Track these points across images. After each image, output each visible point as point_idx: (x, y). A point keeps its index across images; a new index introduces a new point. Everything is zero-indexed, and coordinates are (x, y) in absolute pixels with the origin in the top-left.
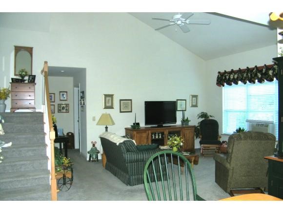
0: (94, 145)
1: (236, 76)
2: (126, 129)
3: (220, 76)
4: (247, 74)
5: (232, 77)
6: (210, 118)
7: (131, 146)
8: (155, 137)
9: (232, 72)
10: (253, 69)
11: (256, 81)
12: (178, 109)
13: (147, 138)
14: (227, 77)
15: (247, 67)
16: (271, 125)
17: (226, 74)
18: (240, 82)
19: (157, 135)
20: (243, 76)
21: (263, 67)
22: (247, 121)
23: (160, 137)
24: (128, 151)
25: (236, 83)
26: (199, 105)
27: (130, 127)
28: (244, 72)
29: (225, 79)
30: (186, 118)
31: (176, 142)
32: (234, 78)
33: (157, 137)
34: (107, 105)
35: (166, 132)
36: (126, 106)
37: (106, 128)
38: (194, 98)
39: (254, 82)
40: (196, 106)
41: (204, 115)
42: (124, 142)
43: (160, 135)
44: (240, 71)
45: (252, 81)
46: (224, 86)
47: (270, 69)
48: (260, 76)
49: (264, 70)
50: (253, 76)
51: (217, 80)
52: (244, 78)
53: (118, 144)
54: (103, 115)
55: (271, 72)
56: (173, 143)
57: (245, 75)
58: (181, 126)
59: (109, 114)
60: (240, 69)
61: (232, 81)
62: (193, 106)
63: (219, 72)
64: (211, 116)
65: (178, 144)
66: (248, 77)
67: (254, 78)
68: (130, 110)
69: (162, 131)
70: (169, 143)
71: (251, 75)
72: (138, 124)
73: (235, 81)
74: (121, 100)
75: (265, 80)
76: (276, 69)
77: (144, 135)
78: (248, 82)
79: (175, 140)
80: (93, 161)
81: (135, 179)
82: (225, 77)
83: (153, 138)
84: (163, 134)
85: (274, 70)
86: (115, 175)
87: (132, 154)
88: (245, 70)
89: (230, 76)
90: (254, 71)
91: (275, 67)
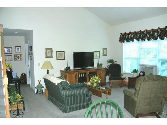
0: (39, 83)
1: (132, 36)
2: (61, 71)
3: (121, 36)
4: (140, 35)
5: (130, 37)
6: (115, 63)
7: (66, 85)
8: (80, 76)
9: (130, 33)
10: (144, 31)
11: (146, 39)
12: (95, 57)
13: (76, 77)
14: (127, 37)
15: (140, 30)
16: (155, 67)
17: (126, 35)
18: (135, 40)
19: (82, 74)
20: (137, 36)
21: (151, 30)
22: (139, 65)
23: (84, 76)
24: (64, 89)
25: (133, 41)
26: (108, 54)
27: (64, 70)
28: (138, 34)
29: (125, 38)
30: (100, 63)
31: (95, 80)
32: (131, 37)
33: (82, 76)
34: (48, 55)
35: (88, 73)
36: (61, 56)
37: (48, 71)
38: (104, 50)
39: (145, 40)
40: (106, 55)
41: (111, 61)
42: (61, 83)
43: (84, 74)
44: (135, 33)
45: (143, 39)
46: (124, 42)
47: (155, 32)
48: (148, 36)
49: (151, 32)
50: (144, 36)
51: (120, 39)
52: (138, 37)
53: (56, 84)
54: (45, 62)
55: (156, 34)
56: (94, 81)
57: (138, 35)
58: (97, 69)
59: (50, 62)
60: (135, 31)
61: (129, 39)
62: (104, 55)
63: (121, 34)
64: (116, 62)
65: (97, 82)
66: (141, 37)
67: (144, 37)
68: (63, 59)
69: (85, 72)
70: (91, 81)
71: (143, 35)
72: (69, 68)
73: (132, 39)
74: (57, 52)
75: (152, 39)
76: (160, 31)
77: (74, 75)
78: (140, 40)
79: (95, 79)
80: (39, 93)
81: (69, 108)
82: (125, 36)
83: (79, 76)
84: (85, 74)
85: (158, 32)
86: (55, 105)
87: (67, 91)
88: (139, 32)
89: (128, 36)
90: (145, 33)
91: (159, 30)
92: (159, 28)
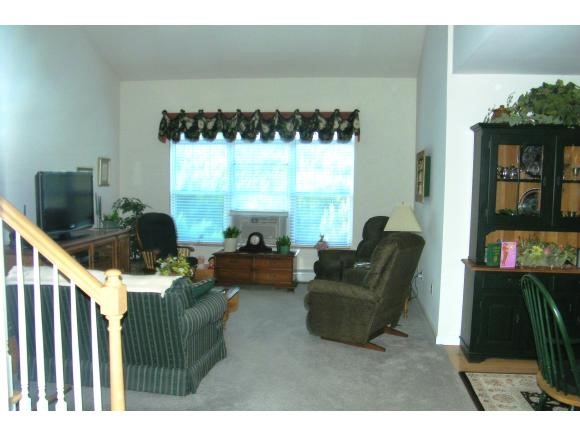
1: (210, 125)
3: (168, 121)
4: (239, 122)
5: (201, 126)
9: (201, 115)
10: (253, 115)
11: (258, 136)
14: (189, 125)
15: (239, 111)
17: (186, 118)
18: (220, 136)
20: (228, 125)
21: (273, 114)
25: (211, 137)
26: (111, 180)
28: (231, 119)
32: (205, 129)
38: (104, 166)
39: (252, 140)
40: (106, 184)
41: (129, 204)
44: (220, 116)
45: (248, 136)
46: (176, 141)
47: (288, 120)
48: (266, 129)
49: (276, 120)
50: (251, 128)
51: (161, 129)
52: (230, 130)
53: (163, 295)
55: (289, 126)
57: (233, 125)
60: (220, 110)
61: (199, 133)
62: (102, 184)
63: (165, 112)
67: (252, 131)
71: (247, 126)
73: (208, 133)
76: (300, 121)
78: (239, 136)
82: (184, 123)
85: (296, 122)
88: (234, 114)
89: (196, 123)
90: (254, 119)
91: (298, 117)
92: (298, 110)
